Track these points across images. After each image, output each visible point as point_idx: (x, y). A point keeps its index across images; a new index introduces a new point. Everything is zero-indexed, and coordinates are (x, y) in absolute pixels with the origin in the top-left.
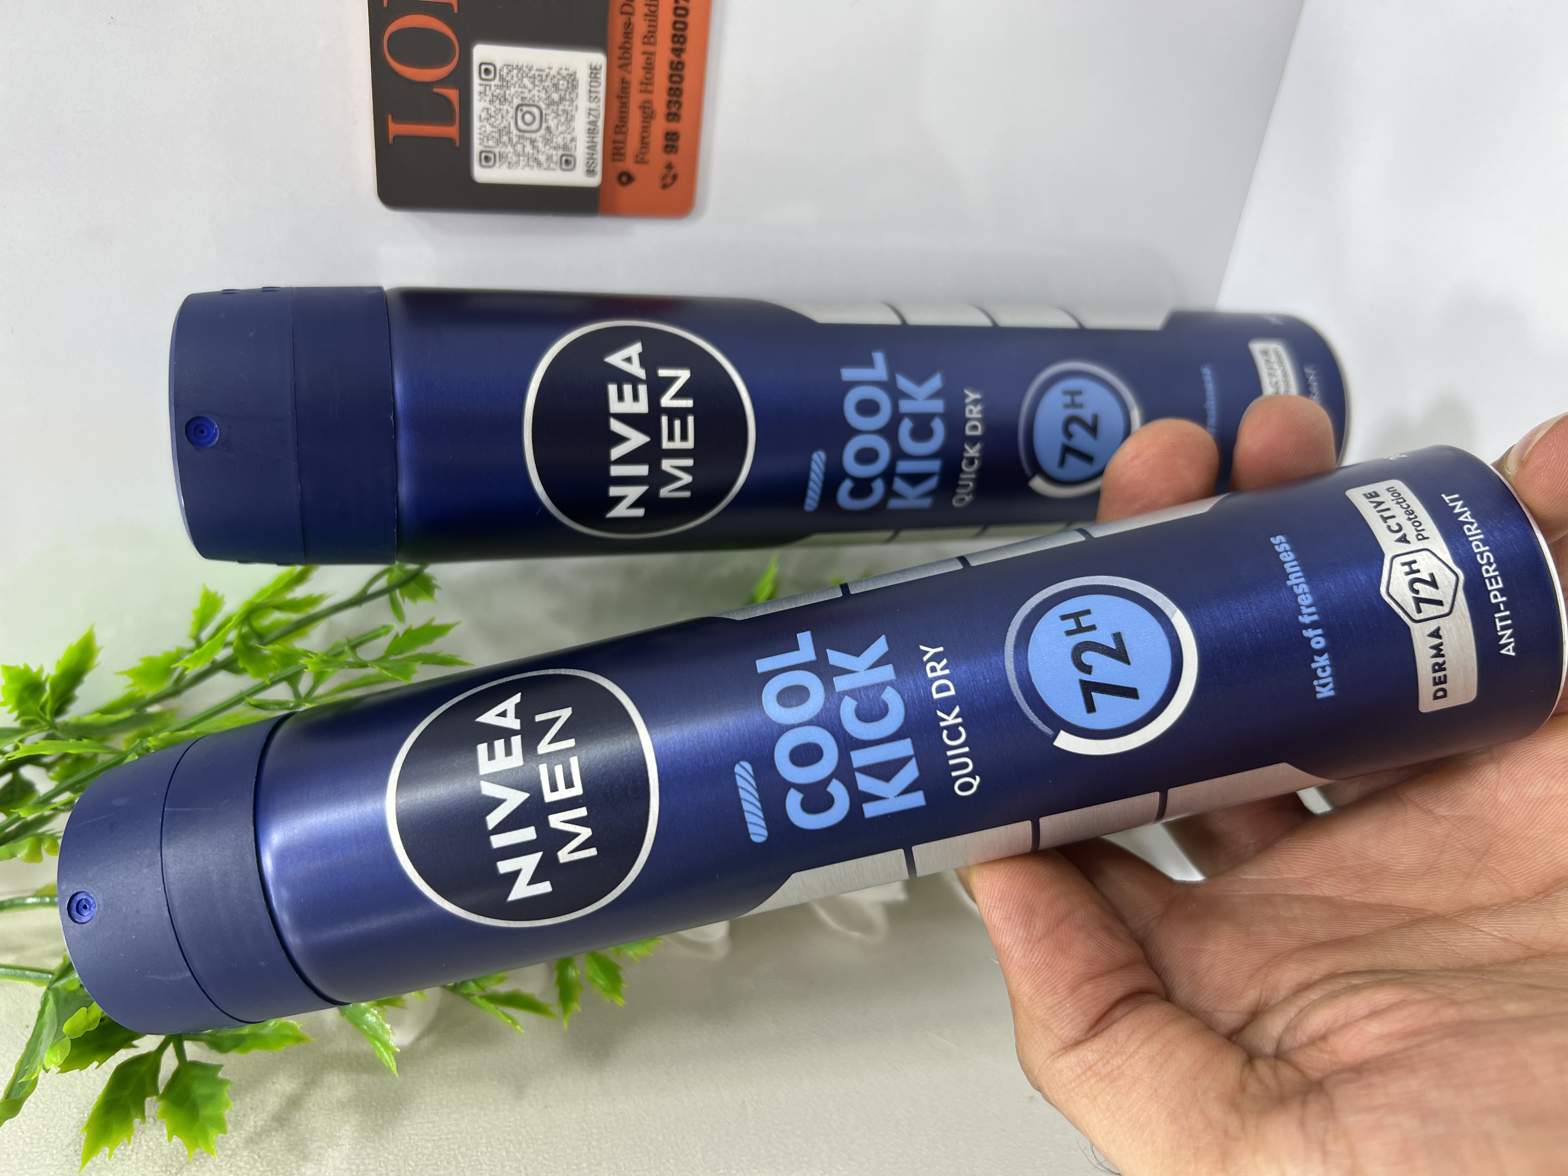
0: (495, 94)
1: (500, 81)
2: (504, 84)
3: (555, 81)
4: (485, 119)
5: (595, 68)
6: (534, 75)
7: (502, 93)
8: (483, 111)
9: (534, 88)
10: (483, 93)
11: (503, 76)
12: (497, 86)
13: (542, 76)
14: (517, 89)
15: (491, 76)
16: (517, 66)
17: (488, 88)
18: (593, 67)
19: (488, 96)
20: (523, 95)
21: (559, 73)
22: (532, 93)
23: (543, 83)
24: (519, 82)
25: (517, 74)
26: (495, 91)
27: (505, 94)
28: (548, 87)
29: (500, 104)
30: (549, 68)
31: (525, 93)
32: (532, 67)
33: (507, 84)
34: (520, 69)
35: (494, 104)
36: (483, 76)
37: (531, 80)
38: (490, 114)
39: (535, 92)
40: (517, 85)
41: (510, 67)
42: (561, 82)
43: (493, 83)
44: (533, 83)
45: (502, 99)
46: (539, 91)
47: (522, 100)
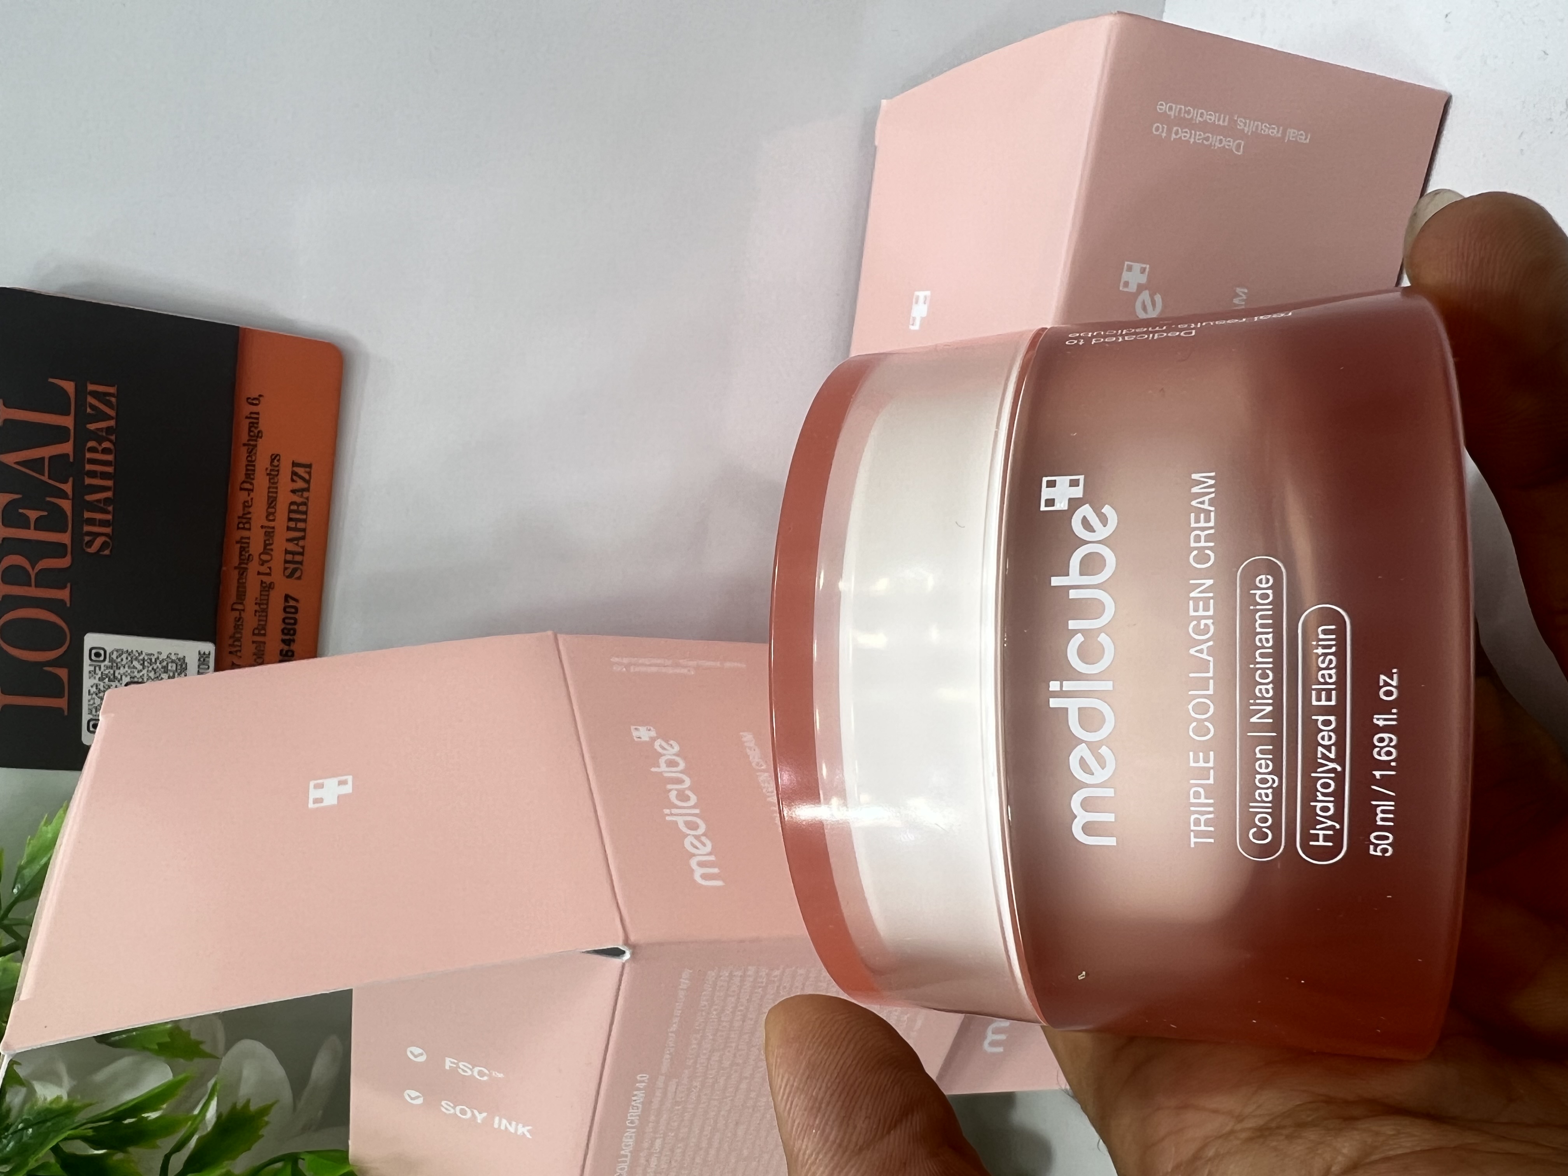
0: (107, 672)
1: (109, 662)
2: (115, 665)
3: (165, 664)
4: (94, 692)
5: (204, 653)
6: (144, 659)
7: (112, 672)
8: (92, 687)
9: (144, 669)
10: (93, 673)
11: (113, 658)
12: (107, 667)
13: (151, 660)
14: (127, 669)
15: (102, 658)
16: (127, 651)
17: (97, 668)
18: (202, 653)
19: (97, 675)
20: (133, 675)
21: (168, 657)
22: (141, 674)
23: (154, 665)
24: (130, 663)
25: (127, 658)
26: (105, 670)
27: (114, 672)
28: (157, 668)
29: (109, 681)
30: (160, 653)
31: (134, 672)
32: (142, 652)
33: (117, 664)
34: (129, 653)
35: (104, 681)
36: (93, 657)
37: (142, 662)
38: (99, 689)
39: (145, 672)
40: (126, 666)
41: (120, 652)
42: (170, 665)
43: (102, 665)
44: (143, 665)
45: (112, 677)
46: (148, 671)
47: (131, 678)
